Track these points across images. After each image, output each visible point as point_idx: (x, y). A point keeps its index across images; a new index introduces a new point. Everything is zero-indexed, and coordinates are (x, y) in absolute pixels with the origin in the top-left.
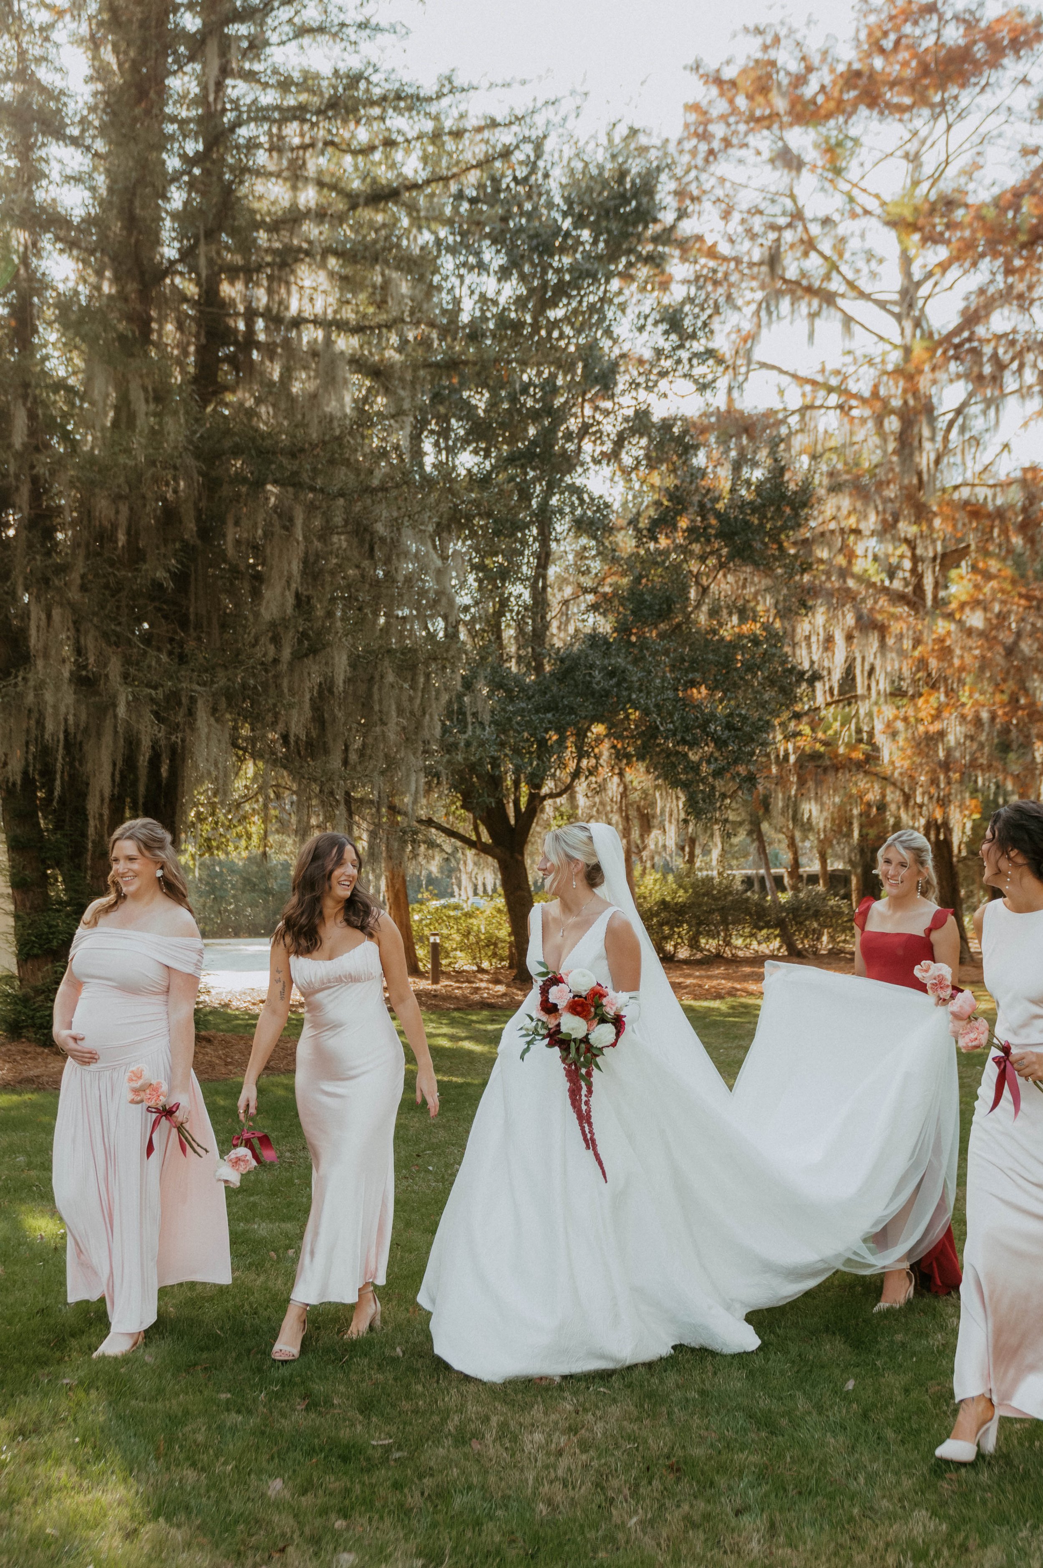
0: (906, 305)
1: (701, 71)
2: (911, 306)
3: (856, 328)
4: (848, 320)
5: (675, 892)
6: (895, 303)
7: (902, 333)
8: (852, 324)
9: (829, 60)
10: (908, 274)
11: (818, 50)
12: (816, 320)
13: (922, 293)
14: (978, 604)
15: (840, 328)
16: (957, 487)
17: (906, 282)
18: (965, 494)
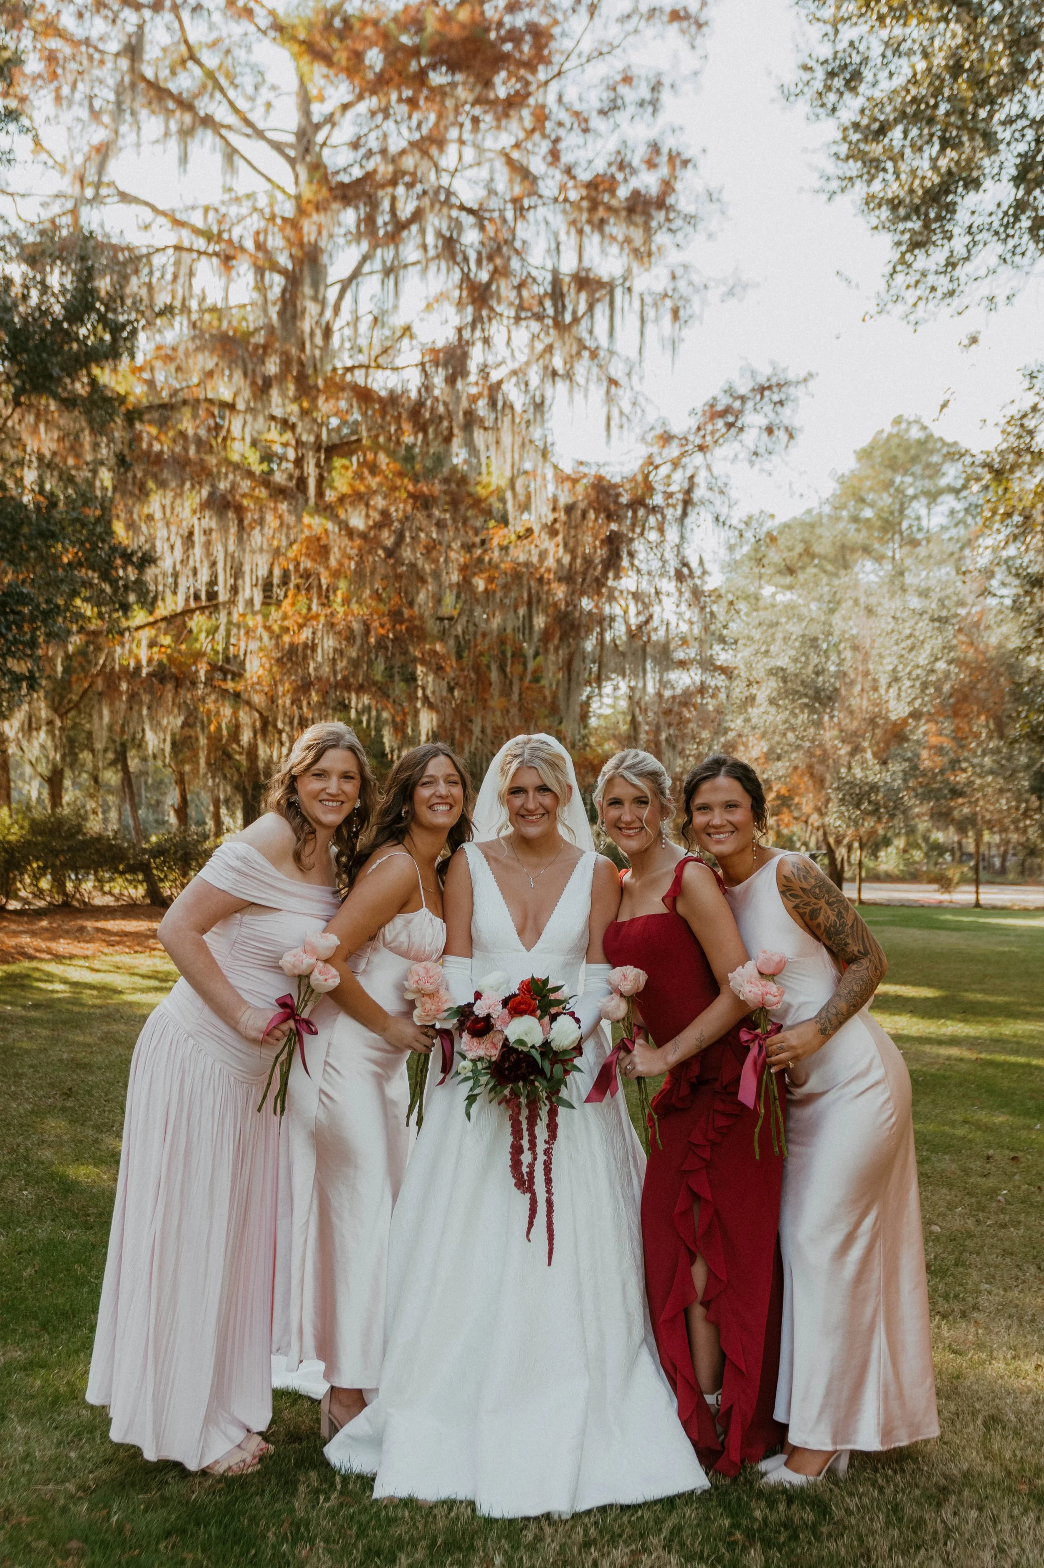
0: (301, 149)
2: (307, 150)
3: (239, 162)
4: (231, 153)
5: (9, 828)
6: (291, 146)
7: (297, 183)
8: (236, 158)
10: (307, 113)
12: (189, 140)
13: (320, 137)
14: (360, 498)
15: (218, 159)
16: (350, 369)
17: (304, 122)
18: (359, 377)
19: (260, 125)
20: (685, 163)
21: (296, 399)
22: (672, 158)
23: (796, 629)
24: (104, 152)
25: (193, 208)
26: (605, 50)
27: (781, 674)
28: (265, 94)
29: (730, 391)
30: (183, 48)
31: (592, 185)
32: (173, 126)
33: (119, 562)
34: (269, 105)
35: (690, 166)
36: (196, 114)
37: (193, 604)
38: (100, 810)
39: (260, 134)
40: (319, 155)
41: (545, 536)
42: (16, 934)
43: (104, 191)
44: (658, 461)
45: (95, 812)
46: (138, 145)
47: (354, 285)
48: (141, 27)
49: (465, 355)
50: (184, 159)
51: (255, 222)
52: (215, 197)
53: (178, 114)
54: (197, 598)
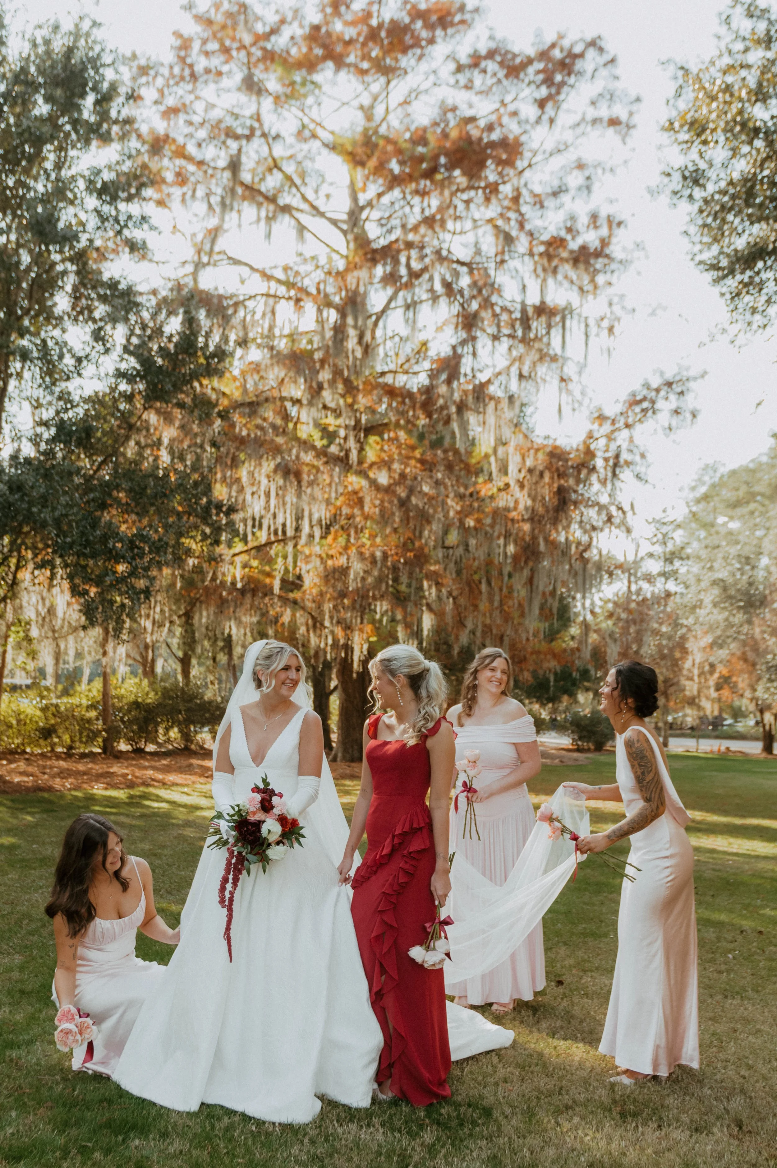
0: (351, 224)
1: (194, 11)
2: (355, 225)
3: (307, 235)
4: (302, 229)
5: (147, 694)
6: (344, 222)
7: (347, 246)
8: (305, 233)
9: (299, 17)
10: (355, 200)
11: (290, 8)
12: (273, 223)
13: (364, 215)
14: (386, 464)
15: (293, 233)
16: (383, 374)
17: (353, 206)
18: (389, 379)
19: (322, 209)
20: (619, 224)
21: (343, 396)
22: (610, 221)
23: (734, 550)
24: (214, 234)
25: (275, 267)
26: (562, 147)
27: (721, 584)
28: (325, 189)
29: (647, 386)
30: (270, 160)
31: (549, 244)
32: (263, 214)
33: (214, 511)
34: (328, 196)
35: (622, 226)
36: (277, 205)
37: (273, 538)
38: (216, 682)
39: (322, 215)
40: (363, 228)
41: (517, 489)
42: (146, 768)
43: (216, 257)
44: (596, 435)
45: (212, 683)
46: (240, 226)
47: (384, 317)
48: (240, 150)
49: (458, 365)
50: (268, 235)
51: (319, 275)
52: (291, 260)
53: (265, 204)
54: (276, 533)
